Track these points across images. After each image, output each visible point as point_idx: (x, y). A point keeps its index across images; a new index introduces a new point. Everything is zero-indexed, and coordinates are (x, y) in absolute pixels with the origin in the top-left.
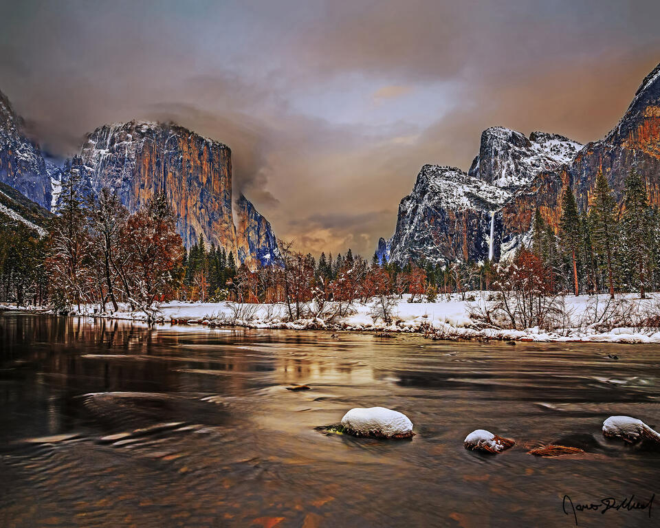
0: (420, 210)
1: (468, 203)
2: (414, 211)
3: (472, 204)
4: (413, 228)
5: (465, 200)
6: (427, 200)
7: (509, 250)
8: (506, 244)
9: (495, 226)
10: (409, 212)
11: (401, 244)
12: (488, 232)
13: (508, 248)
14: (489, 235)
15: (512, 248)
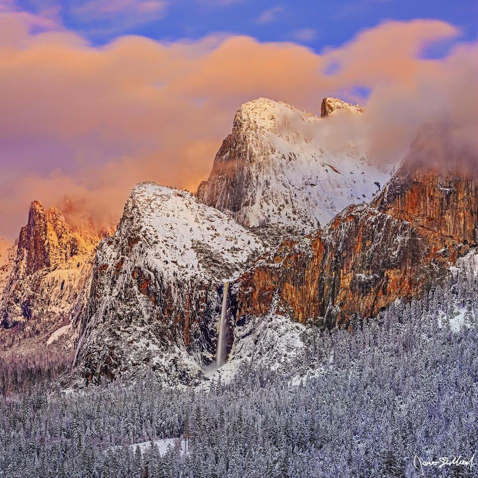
0: (126, 267)
1: (196, 263)
2: (119, 266)
3: (201, 265)
4: (117, 293)
5: (191, 258)
6: (138, 254)
7: (243, 337)
8: (241, 328)
9: (228, 302)
10: (110, 266)
11: (97, 316)
12: (218, 310)
13: (242, 333)
14: (220, 314)
15: (247, 335)
